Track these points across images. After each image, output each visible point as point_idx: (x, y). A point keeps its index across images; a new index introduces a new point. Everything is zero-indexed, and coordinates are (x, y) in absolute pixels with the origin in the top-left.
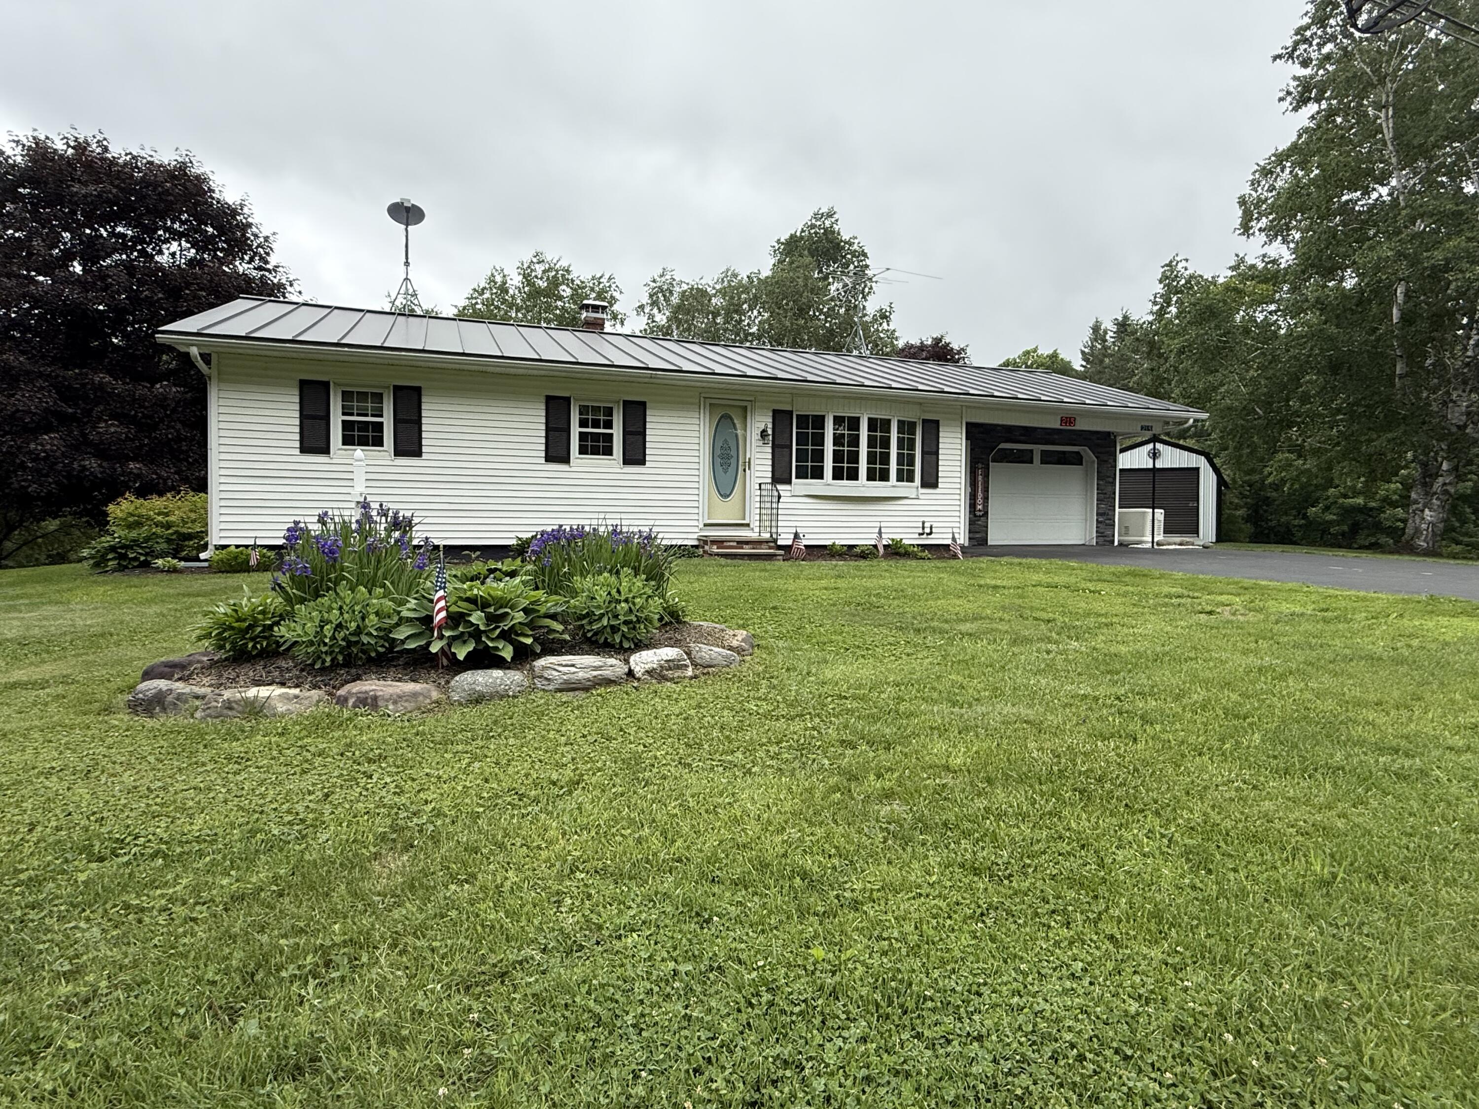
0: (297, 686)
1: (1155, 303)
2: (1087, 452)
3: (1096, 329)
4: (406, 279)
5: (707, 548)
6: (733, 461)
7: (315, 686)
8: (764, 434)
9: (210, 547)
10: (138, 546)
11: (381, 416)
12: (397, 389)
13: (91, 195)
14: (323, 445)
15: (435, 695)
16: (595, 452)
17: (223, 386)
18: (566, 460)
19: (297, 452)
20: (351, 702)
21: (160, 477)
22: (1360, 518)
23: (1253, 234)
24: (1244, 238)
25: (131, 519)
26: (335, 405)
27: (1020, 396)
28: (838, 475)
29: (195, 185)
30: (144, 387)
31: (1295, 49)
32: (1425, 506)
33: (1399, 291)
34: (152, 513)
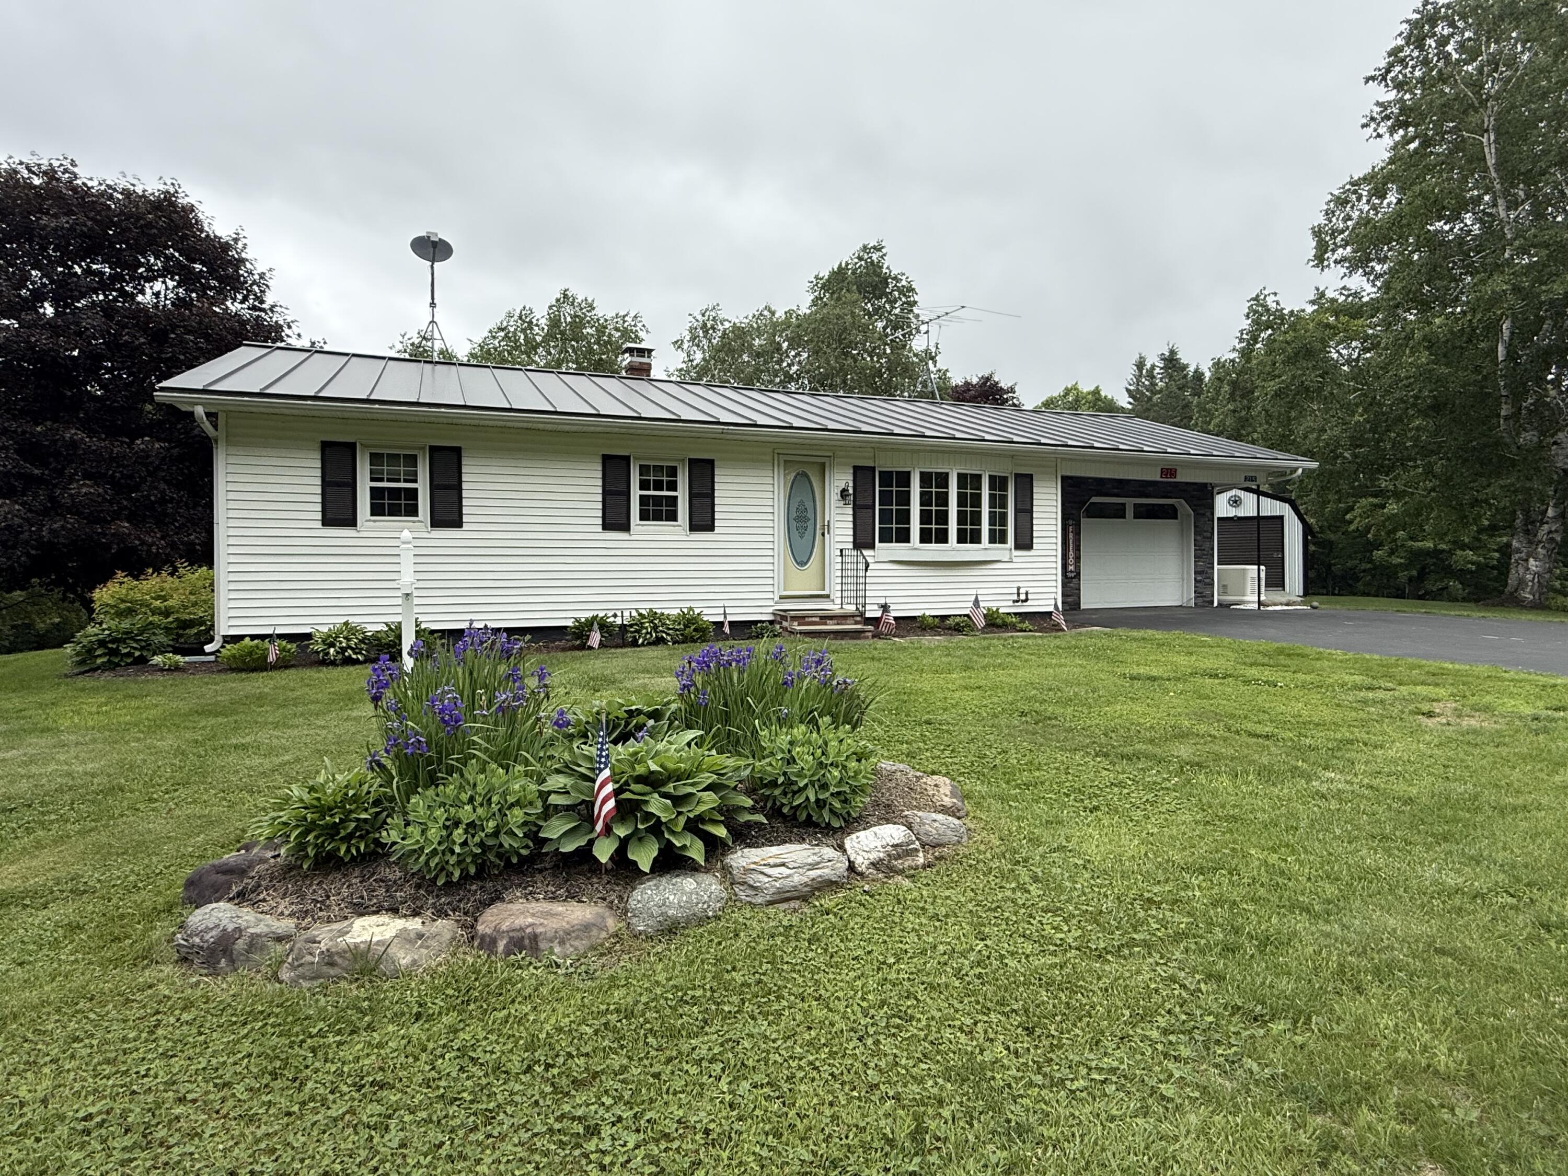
0: (415, 914)
1: (1241, 340)
2: (1182, 505)
3: (1140, 365)
4: (433, 322)
5: (785, 624)
6: (810, 524)
7: (440, 913)
8: (844, 493)
9: (217, 638)
10: (132, 639)
11: (415, 481)
12: (433, 450)
13: (63, 228)
14: (349, 515)
15: (612, 923)
16: (658, 517)
17: (232, 450)
18: (625, 527)
19: (319, 524)
20: (501, 945)
21: (143, 543)
22: (1430, 561)
23: (1328, 266)
24: (1318, 270)
25: (122, 606)
26: (362, 468)
27: (1121, 447)
28: (925, 537)
29: (182, 217)
30: (122, 442)
31: (1388, 71)
32: (1529, 555)
33: (1504, 327)
34: (148, 597)
